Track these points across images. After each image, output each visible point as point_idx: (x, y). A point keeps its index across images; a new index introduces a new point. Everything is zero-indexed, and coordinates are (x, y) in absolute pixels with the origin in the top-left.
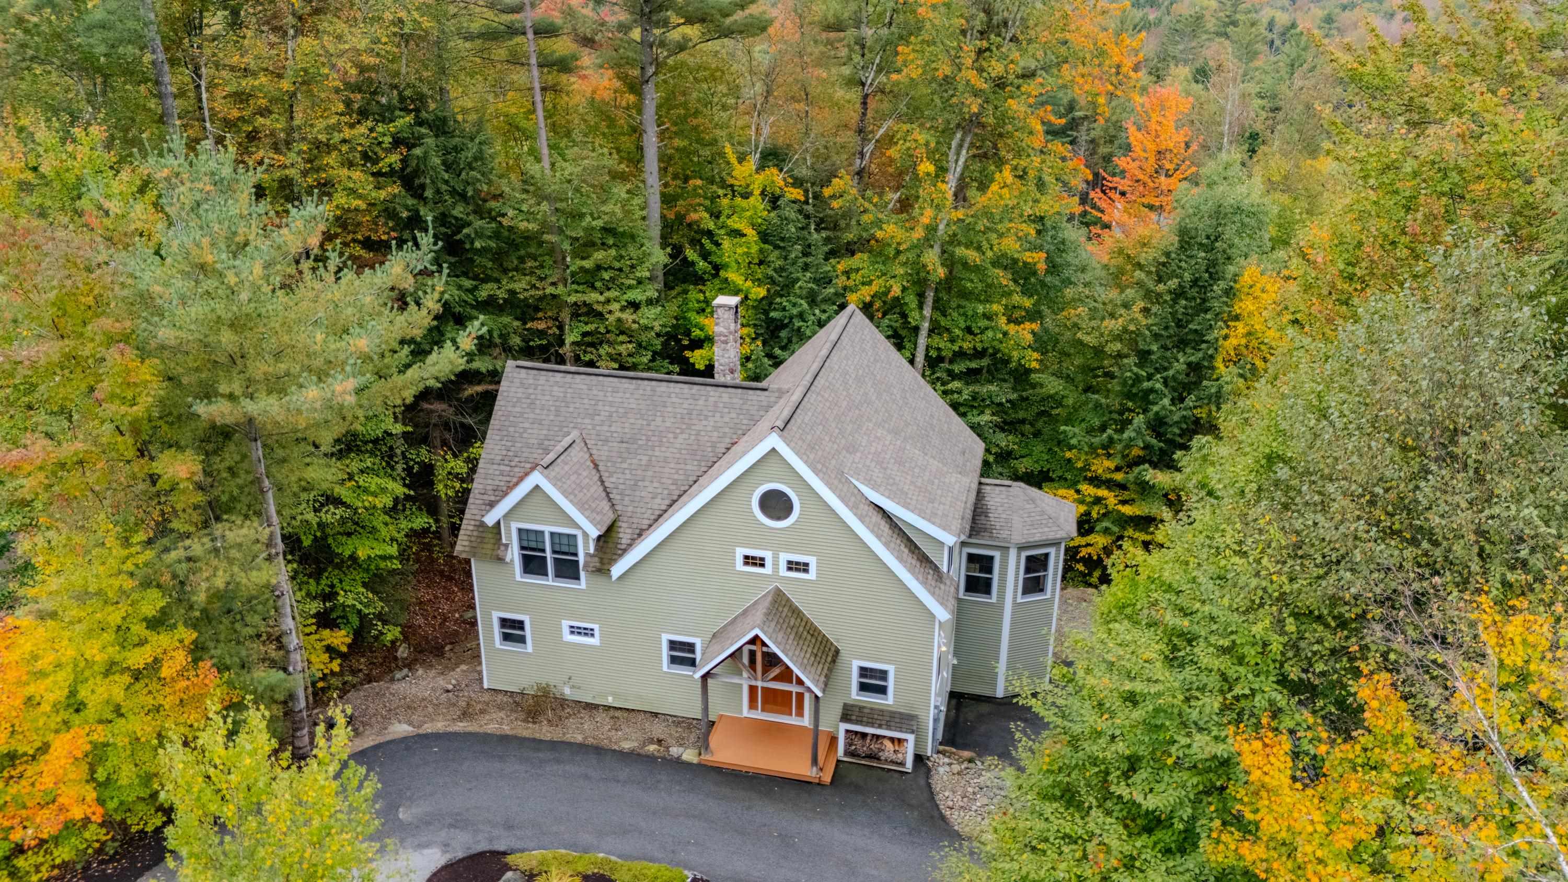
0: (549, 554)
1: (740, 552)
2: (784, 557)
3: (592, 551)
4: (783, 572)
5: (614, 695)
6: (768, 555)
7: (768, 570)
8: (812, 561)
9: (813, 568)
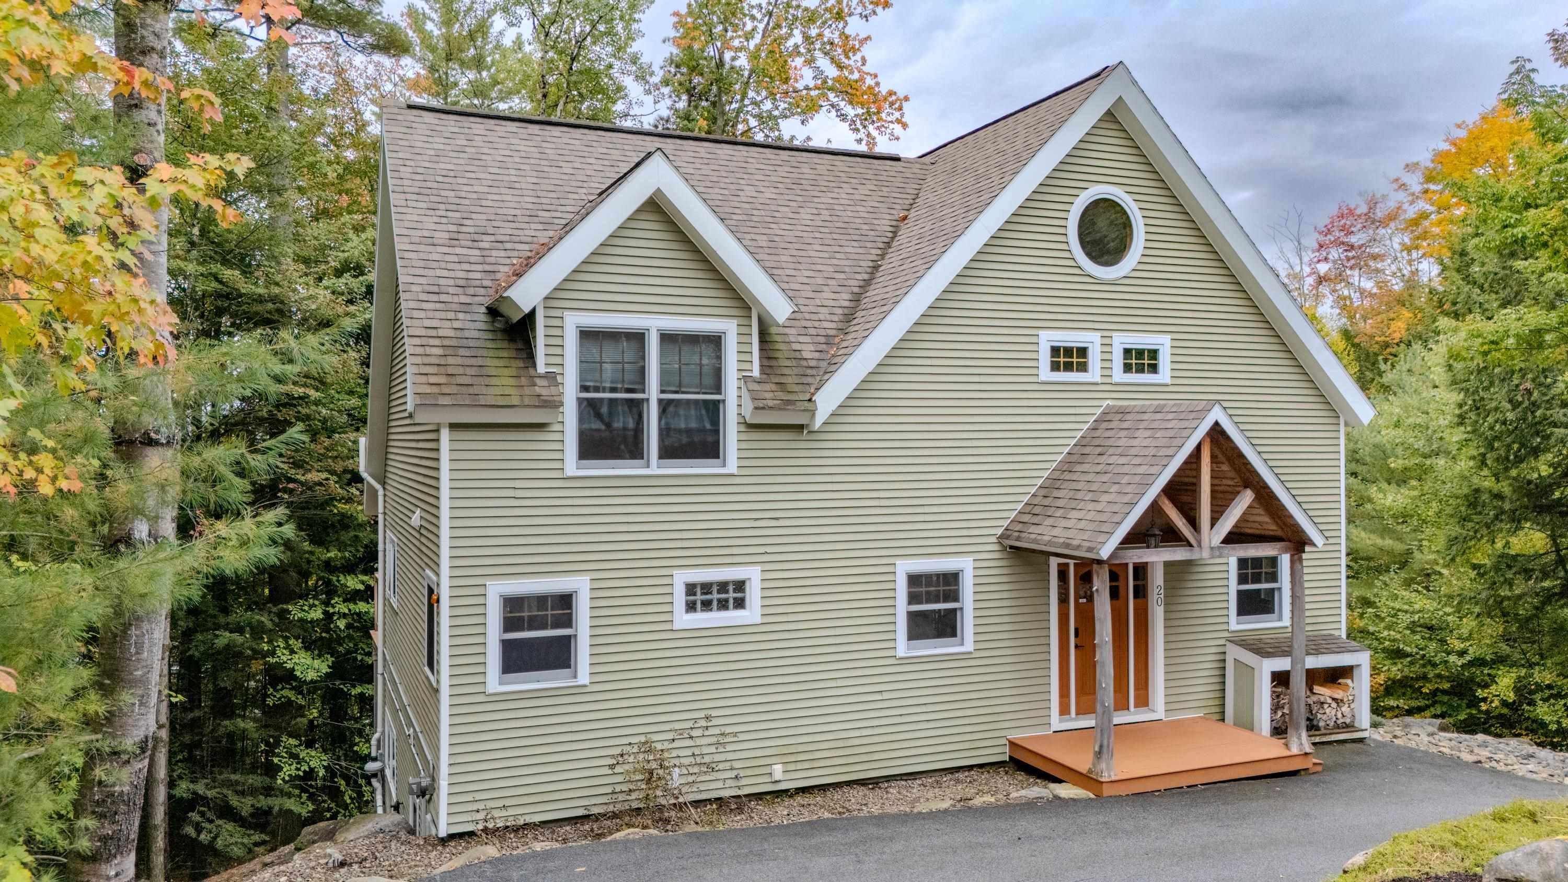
0: (653, 392)
1: (1048, 338)
2: (1121, 341)
3: (756, 373)
4: (1119, 375)
5: (788, 757)
6: (1091, 339)
7: (1094, 374)
8: (1163, 343)
9: (1165, 361)
